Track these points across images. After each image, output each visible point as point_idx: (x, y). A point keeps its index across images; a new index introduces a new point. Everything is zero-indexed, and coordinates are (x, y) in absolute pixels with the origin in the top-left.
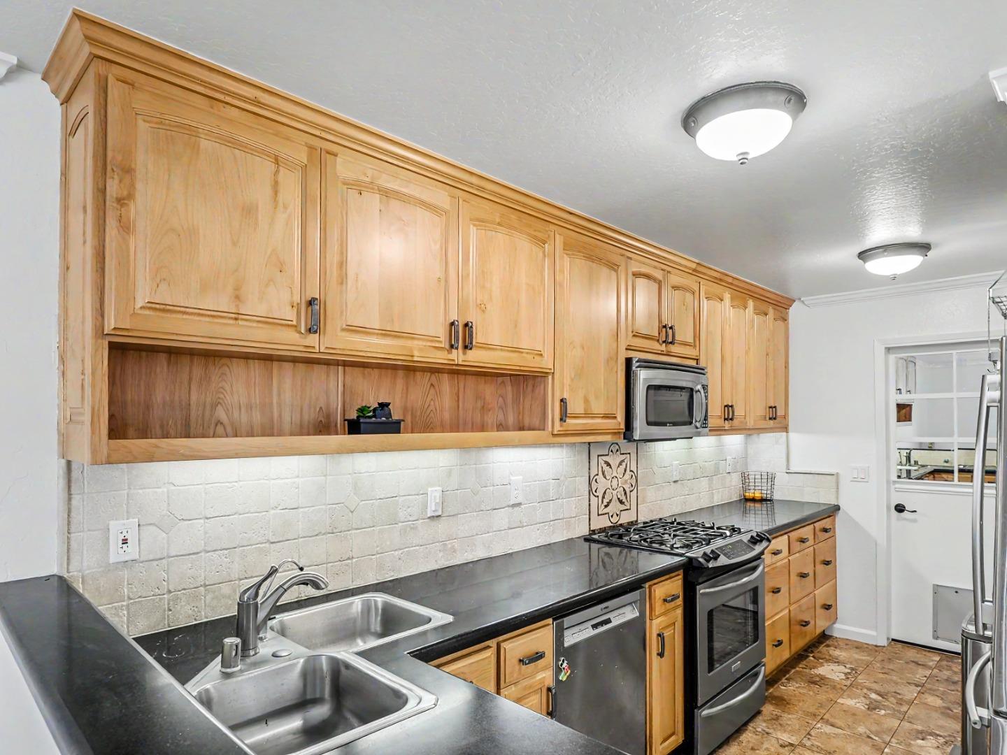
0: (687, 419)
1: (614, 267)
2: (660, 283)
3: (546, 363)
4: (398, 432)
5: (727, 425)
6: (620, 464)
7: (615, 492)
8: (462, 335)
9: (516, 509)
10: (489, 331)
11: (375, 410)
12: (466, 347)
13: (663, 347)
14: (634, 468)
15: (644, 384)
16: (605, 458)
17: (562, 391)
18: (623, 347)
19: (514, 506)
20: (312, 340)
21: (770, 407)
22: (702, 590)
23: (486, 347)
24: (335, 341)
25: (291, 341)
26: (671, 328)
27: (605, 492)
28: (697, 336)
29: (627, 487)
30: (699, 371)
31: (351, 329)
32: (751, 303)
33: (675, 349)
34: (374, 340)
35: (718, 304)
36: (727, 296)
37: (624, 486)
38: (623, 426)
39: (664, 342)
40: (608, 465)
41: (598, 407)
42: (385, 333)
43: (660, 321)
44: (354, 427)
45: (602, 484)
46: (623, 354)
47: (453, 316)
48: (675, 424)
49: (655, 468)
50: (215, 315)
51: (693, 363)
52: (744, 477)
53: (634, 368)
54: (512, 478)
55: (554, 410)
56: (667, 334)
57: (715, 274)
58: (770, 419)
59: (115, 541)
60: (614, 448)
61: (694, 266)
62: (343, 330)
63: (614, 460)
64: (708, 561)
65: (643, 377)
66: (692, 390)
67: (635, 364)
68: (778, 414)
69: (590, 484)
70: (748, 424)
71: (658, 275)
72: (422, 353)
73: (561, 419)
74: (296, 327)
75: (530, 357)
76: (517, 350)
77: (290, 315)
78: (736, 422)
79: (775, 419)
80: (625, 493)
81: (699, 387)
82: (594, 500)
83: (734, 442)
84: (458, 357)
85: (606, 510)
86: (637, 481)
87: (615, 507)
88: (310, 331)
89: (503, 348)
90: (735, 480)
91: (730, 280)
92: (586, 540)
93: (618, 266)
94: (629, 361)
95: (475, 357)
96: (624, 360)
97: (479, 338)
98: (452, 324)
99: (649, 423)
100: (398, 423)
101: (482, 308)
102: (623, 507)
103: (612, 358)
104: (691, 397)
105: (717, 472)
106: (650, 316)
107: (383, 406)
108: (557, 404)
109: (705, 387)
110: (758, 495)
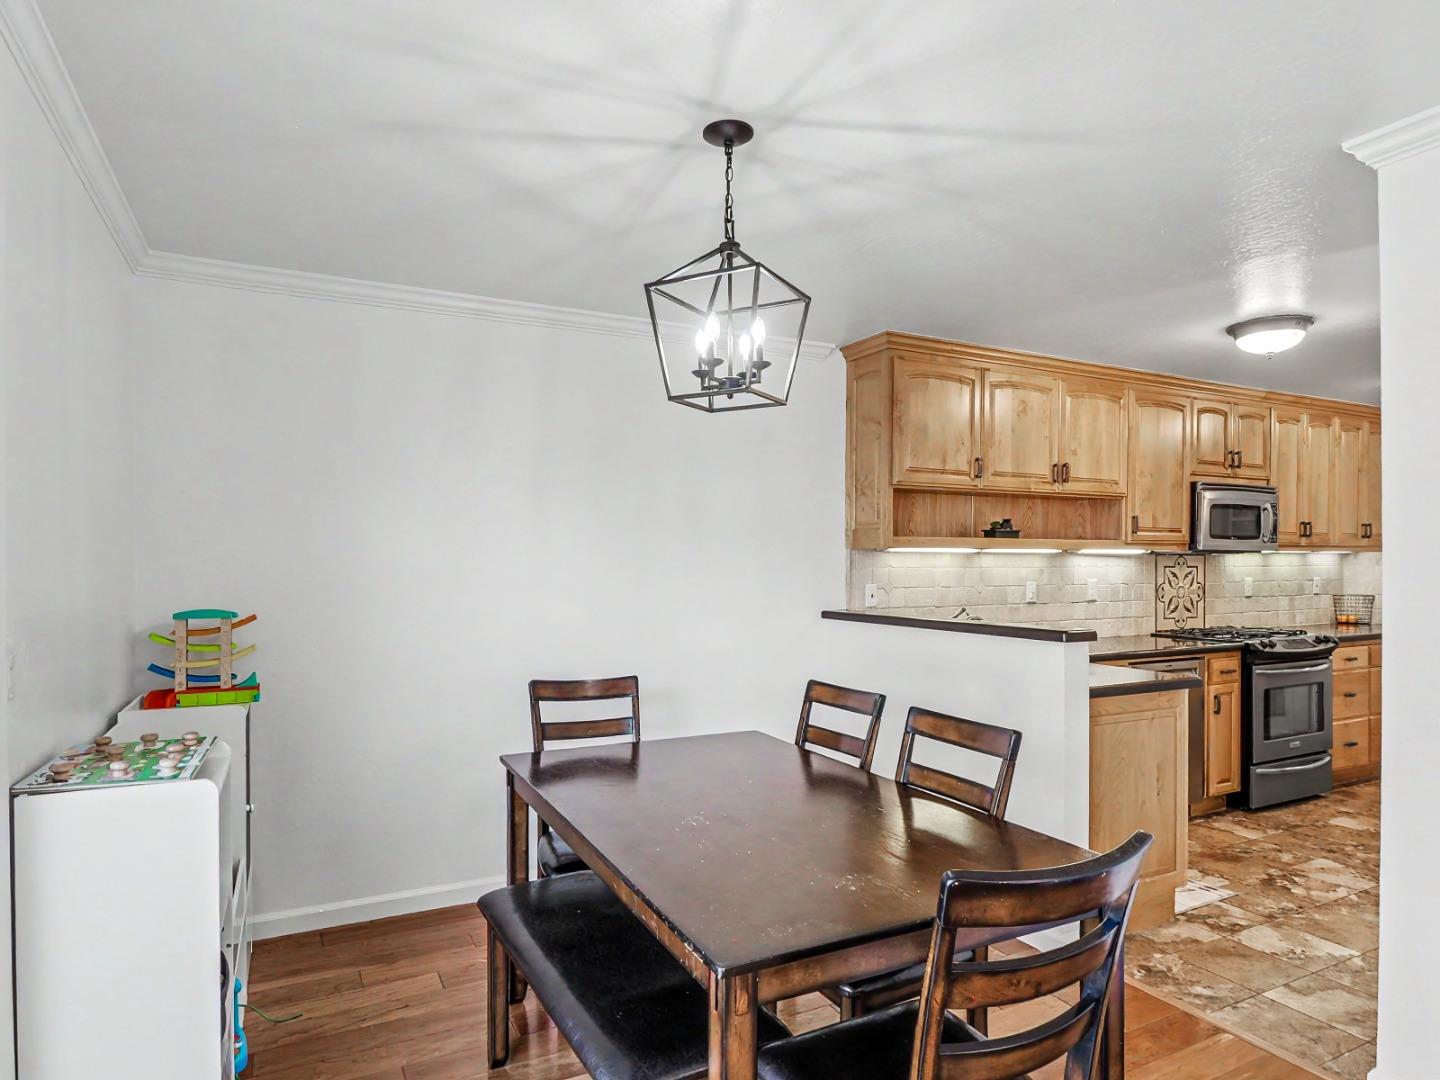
0: (1254, 534)
1: (1180, 408)
2: (1225, 415)
3: (1122, 489)
4: (1017, 537)
5: (1304, 541)
6: (1186, 576)
7: (1181, 601)
8: (1061, 472)
9: (1091, 604)
10: (1080, 469)
11: (1001, 525)
12: (1064, 481)
13: (1229, 471)
14: (1201, 580)
15: (1209, 503)
16: (1171, 569)
17: (1133, 511)
18: (1187, 472)
19: (1089, 602)
20: (977, 482)
21: (1363, 525)
22: (1257, 670)
23: (1078, 480)
24: (986, 482)
25: (964, 481)
26: (1238, 453)
27: (1171, 600)
28: (1267, 457)
29: (1195, 598)
30: (1271, 491)
31: (996, 474)
32: (1337, 421)
33: (1240, 472)
34: (1008, 479)
35: (1294, 428)
36: (1305, 418)
37: (1191, 596)
38: (1187, 538)
39: (1230, 466)
40: (1175, 575)
41: (1165, 523)
42: (1014, 475)
43: (1226, 448)
44: (990, 534)
45: (1168, 592)
46: (1188, 480)
47: (1055, 461)
48: (1240, 538)
49: (1224, 581)
50: (934, 471)
51: (1263, 484)
52: (1337, 600)
53: (1198, 491)
54: (1089, 580)
55: (1127, 526)
56: (1233, 460)
57: (1291, 399)
58: (1363, 537)
59: (868, 597)
60: (1181, 560)
61: (1263, 395)
62: (993, 475)
63: (1180, 572)
64: (1264, 647)
65: (1208, 497)
66: (1259, 508)
67: (1199, 487)
68: (1373, 532)
69: (1157, 591)
70: (1332, 541)
71: (1224, 407)
72: (1035, 487)
73: (1133, 532)
74: (969, 475)
75: (1108, 486)
76: (1100, 481)
77: (965, 468)
78: (1315, 539)
79: (1369, 537)
80: (1192, 603)
81: (1268, 506)
82: (1161, 605)
83: (1323, 561)
84: (1057, 488)
85: (1172, 615)
86: (1204, 592)
87: (1182, 613)
88: (977, 476)
89: (1089, 480)
90: (1326, 601)
91: (1308, 401)
92: (1152, 635)
93: (1184, 406)
94: (1193, 485)
95: (1070, 488)
96: (1188, 484)
97: (1072, 474)
98: (1055, 465)
99: (1213, 536)
100: (1017, 532)
101: (1075, 453)
102: (1189, 614)
103: (1178, 484)
104: (1259, 517)
105: (1301, 592)
106: (1215, 445)
107: (1007, 521)
108: (1130, 521)
109: (1274, 507)
110: (1352, 618)
